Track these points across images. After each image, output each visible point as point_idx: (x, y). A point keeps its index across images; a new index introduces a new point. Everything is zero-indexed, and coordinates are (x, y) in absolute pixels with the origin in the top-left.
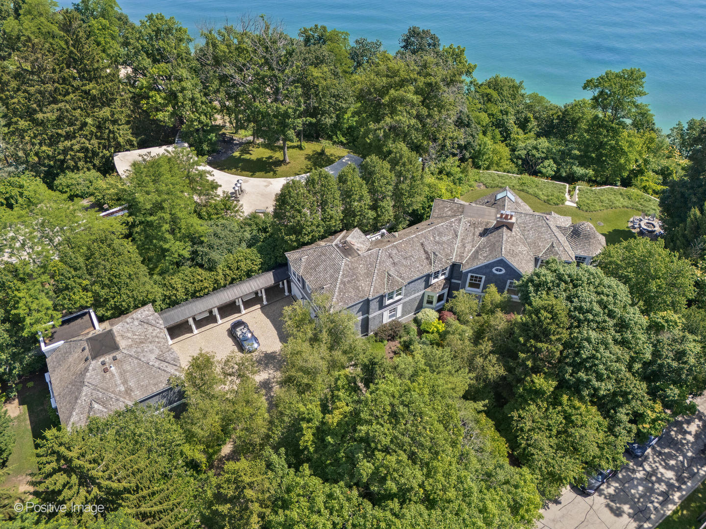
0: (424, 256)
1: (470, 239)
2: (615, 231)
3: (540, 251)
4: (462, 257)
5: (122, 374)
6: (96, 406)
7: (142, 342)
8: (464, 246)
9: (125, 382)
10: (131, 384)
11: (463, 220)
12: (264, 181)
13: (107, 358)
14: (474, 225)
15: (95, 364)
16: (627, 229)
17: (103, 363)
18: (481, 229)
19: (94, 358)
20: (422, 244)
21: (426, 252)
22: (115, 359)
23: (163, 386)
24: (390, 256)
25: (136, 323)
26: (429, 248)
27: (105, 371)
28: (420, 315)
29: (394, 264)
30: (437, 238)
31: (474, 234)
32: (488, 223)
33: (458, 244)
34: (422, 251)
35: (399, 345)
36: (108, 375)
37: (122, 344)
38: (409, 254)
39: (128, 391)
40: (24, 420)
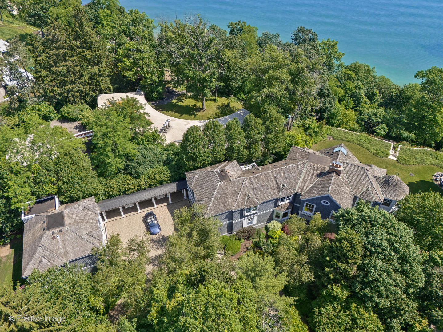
0: (275, 186)
1: (309, 178)
2: (422, 181)
3: (359, 192)
4: (302, 190)
5: (64, 242)
6: (44, 260)
7: (80, 222)
8: (305, 182)
9: (65, 247)
10: (68, 249)
11: (307, 164)
12: (185, 122)
13: (56, 230)
14: (314, 168)
15: (48, 233)
16: (431, 181)
17: (53, 233)
18: (318, 172)
19: (48, 229)
20: (275, 178)
21: (277, 183)
22: (61, 231)
23: (88, 253)
24: (251, 183)
25: (81, 208)
26: (279, 181)
27: (54, 238)
28: (269, 225)
29: (254, 189)
30: (286, 175)
31: (313, 175)
32: (324, 168)
33: (301, 180)
34: (275, 182)
35: (251, 244)
36: (55, 241)
37: (67, 221)
38: (265, 183)
39: (66, 253)
40: (11, 258)
